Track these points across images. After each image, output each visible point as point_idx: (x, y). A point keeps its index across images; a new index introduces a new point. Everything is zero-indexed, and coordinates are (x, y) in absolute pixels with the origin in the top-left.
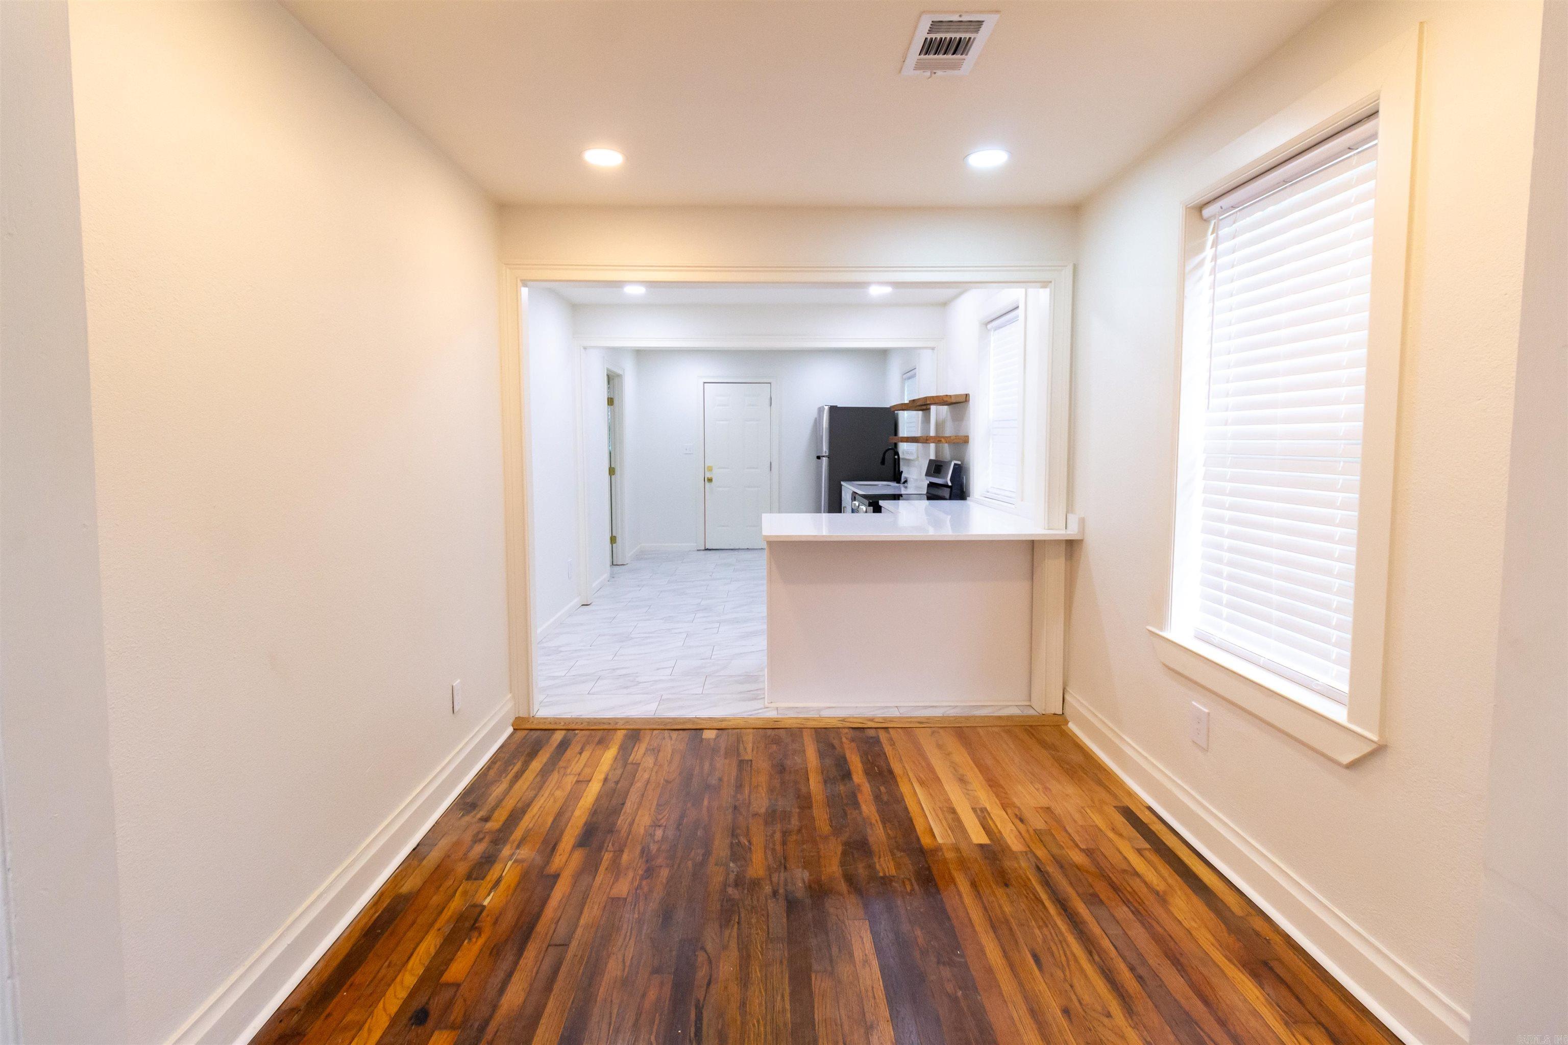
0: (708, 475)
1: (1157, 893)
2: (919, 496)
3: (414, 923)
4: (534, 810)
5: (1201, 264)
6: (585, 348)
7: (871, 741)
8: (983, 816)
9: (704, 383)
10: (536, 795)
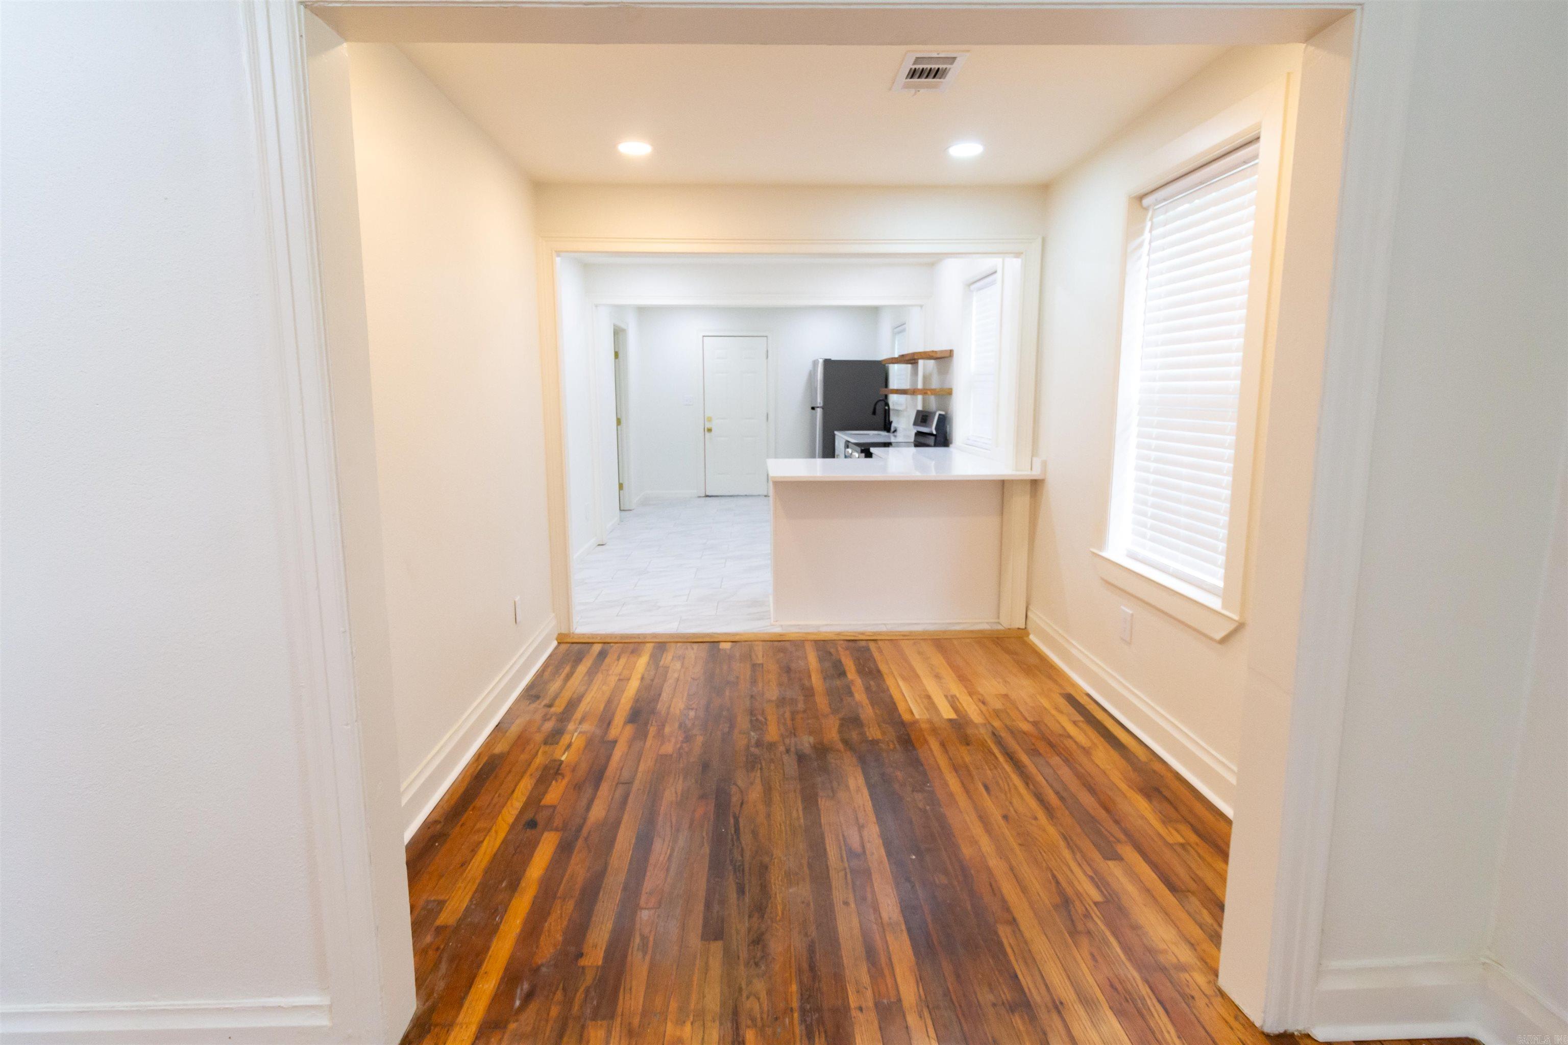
0: (708, 425)
1: (1084, 748)
2: (907, 444)
3: (510, 771)
4: (587, 699)
5: (1141, 245)
6: (596, 306)
7: (863, 649)
8: (953, 702)
9: (703, 336)
10: (587, 690)
